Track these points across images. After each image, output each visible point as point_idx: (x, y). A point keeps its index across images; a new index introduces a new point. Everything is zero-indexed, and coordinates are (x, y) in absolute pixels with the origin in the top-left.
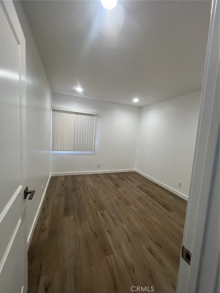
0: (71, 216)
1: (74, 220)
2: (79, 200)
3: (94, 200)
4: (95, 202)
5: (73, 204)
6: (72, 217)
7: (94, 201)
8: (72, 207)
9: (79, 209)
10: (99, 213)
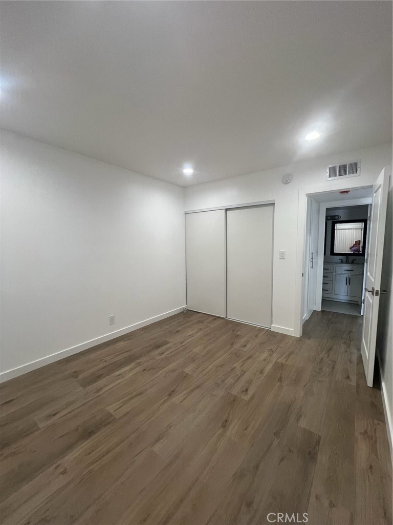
0: (304, 428)
1: (301, 416)
2: (257, 467)
3: (220, 431)
4: (225, 424)
5: (282, 459)
6: (303, 424)
7: (224, 427)
8: (290, 451)
9: (277, 434)
10: (246, 398)
